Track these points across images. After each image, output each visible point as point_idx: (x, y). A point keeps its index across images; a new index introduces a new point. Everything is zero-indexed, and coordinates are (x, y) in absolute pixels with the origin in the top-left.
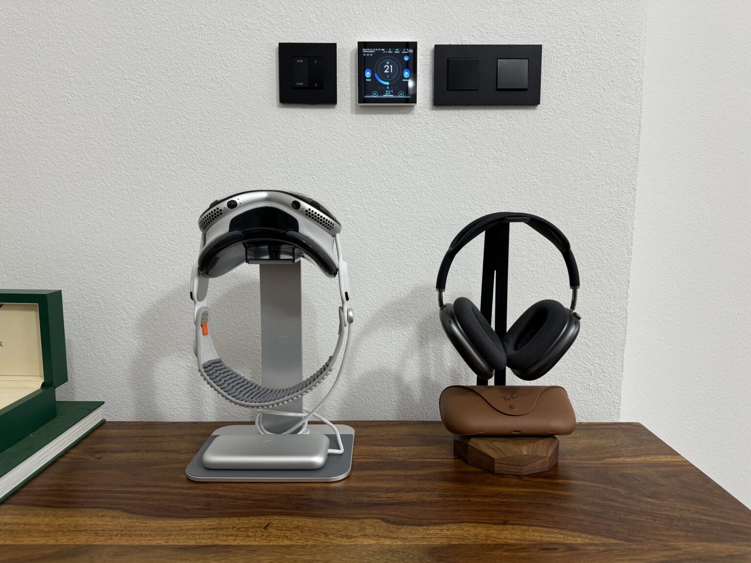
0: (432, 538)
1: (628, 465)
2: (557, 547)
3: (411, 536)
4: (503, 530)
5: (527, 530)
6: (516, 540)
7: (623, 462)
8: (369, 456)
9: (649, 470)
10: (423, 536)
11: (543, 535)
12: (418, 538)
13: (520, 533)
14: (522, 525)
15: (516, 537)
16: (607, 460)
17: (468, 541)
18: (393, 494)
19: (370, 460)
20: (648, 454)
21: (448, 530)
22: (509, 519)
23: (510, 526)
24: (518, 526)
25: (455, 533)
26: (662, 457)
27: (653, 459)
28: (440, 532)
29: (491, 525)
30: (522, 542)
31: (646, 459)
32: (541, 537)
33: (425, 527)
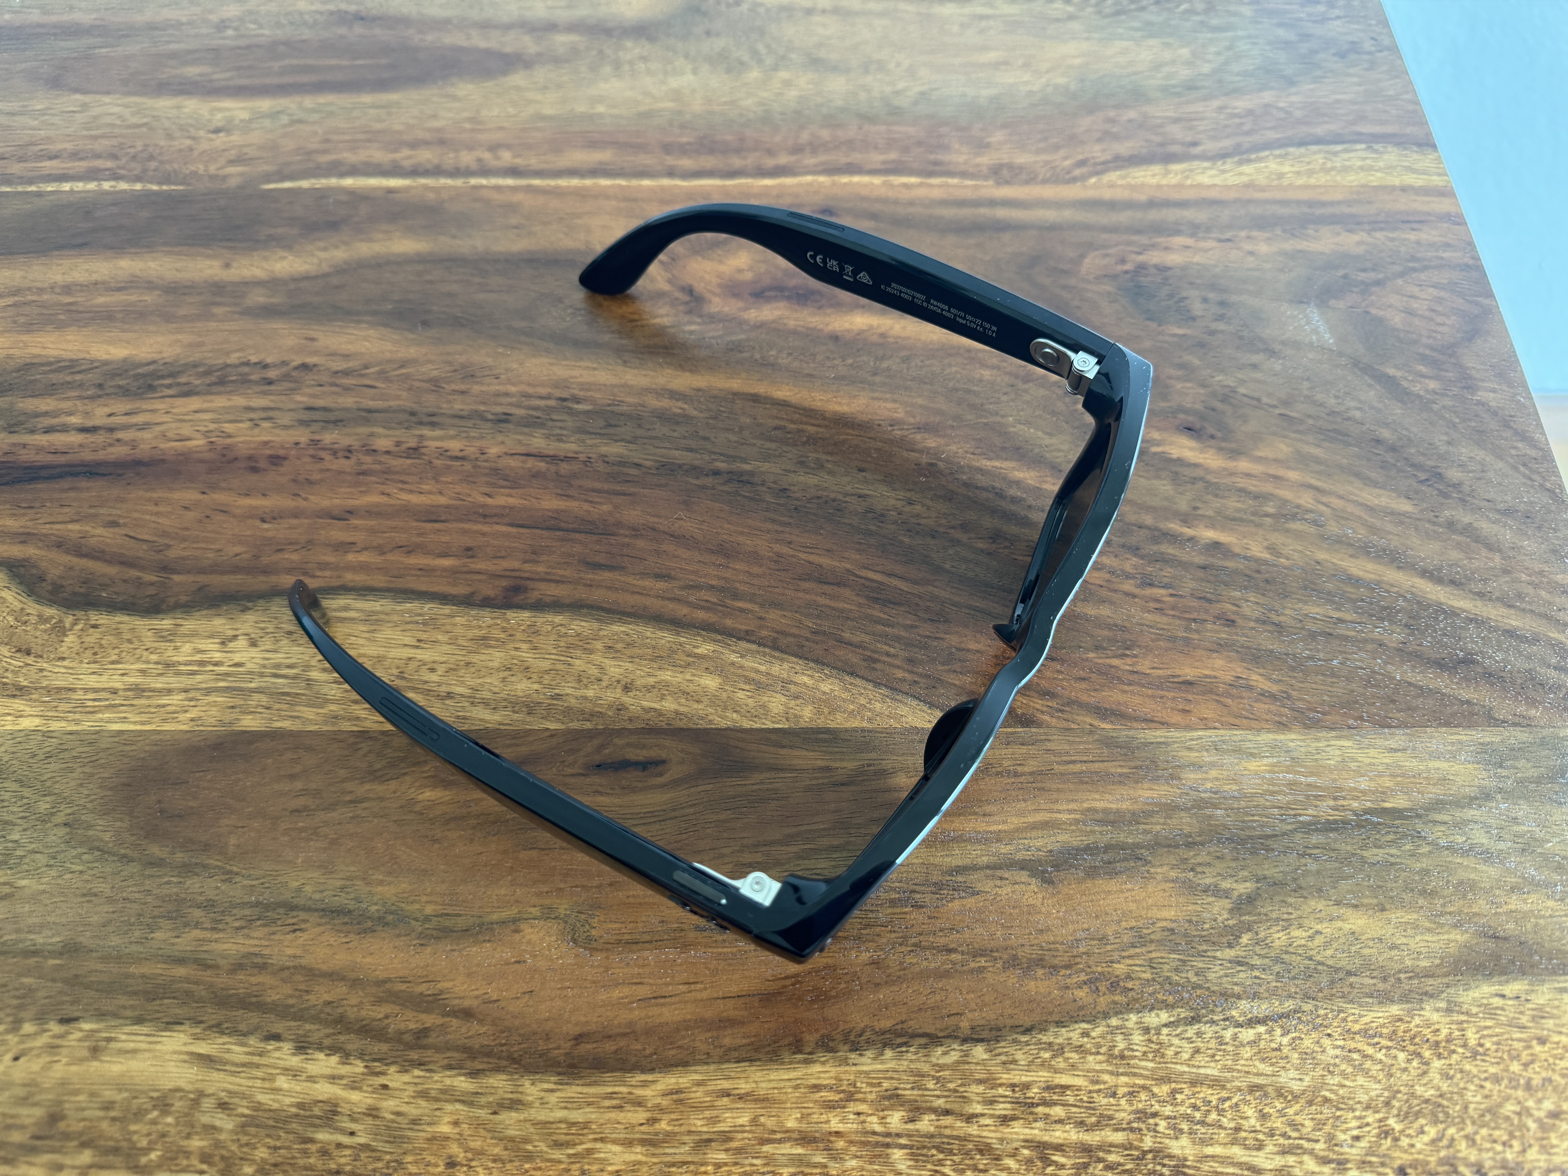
0: (169, 691)
1: (1189, 214)
2: (664, 755)
3: (92, 681)
4: (484, 641)
5: (584, 644)
6: (514, 704)
7: (1175, 196)
8: (115, 157)
9: (1263, 248)
10: (139, 680)
11: (642, 674)
12: (115, 692)
13: (546, 665)
14: (577, 607)
15: (522, 687)
16: (1113, 176)
17: (309, 713)
18: (121, 406)
19: (106, 186)
20: (1302, 143)
21: (253, 644)
22: (541, 569)
23: (526, 614)
24: (558, 619)
25: (278, 657)
26: (1358, 155)
27: (1311, 173)
28: (217, 656)
29: (447, 610)
30: (536, 724)
31: (1281, 176)
32: (627, 688)
33: (166, 623)
